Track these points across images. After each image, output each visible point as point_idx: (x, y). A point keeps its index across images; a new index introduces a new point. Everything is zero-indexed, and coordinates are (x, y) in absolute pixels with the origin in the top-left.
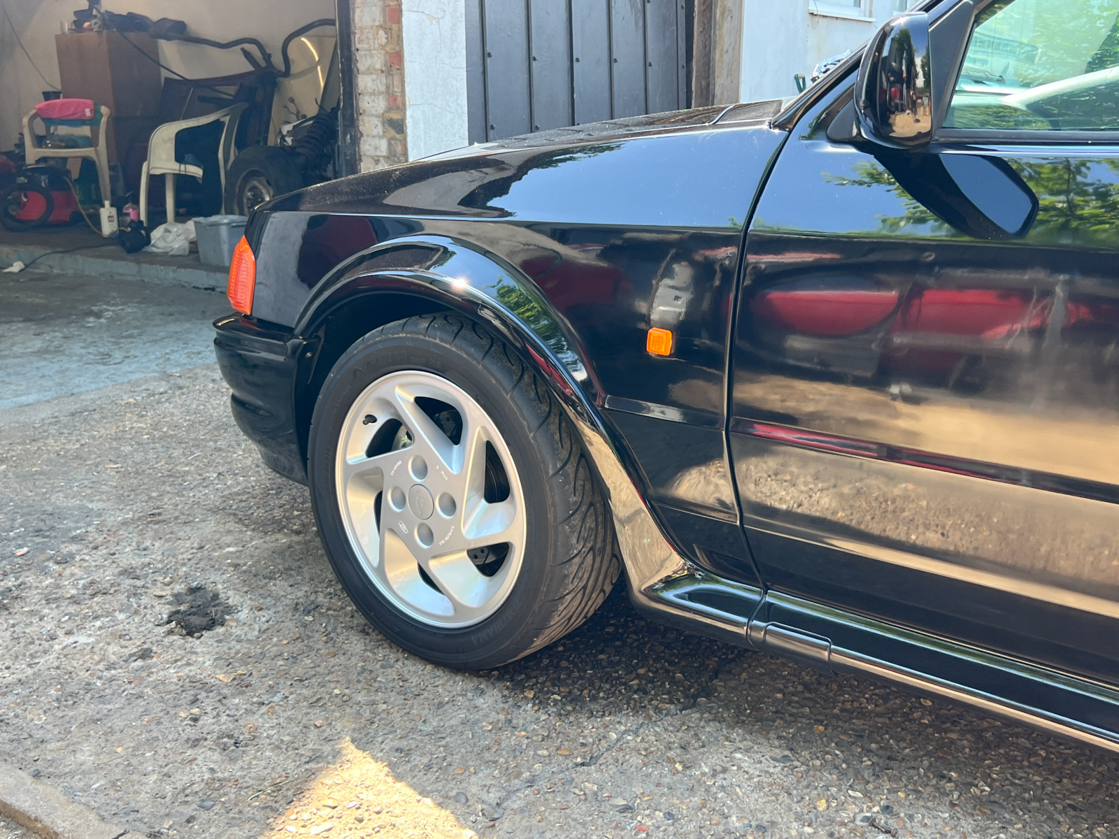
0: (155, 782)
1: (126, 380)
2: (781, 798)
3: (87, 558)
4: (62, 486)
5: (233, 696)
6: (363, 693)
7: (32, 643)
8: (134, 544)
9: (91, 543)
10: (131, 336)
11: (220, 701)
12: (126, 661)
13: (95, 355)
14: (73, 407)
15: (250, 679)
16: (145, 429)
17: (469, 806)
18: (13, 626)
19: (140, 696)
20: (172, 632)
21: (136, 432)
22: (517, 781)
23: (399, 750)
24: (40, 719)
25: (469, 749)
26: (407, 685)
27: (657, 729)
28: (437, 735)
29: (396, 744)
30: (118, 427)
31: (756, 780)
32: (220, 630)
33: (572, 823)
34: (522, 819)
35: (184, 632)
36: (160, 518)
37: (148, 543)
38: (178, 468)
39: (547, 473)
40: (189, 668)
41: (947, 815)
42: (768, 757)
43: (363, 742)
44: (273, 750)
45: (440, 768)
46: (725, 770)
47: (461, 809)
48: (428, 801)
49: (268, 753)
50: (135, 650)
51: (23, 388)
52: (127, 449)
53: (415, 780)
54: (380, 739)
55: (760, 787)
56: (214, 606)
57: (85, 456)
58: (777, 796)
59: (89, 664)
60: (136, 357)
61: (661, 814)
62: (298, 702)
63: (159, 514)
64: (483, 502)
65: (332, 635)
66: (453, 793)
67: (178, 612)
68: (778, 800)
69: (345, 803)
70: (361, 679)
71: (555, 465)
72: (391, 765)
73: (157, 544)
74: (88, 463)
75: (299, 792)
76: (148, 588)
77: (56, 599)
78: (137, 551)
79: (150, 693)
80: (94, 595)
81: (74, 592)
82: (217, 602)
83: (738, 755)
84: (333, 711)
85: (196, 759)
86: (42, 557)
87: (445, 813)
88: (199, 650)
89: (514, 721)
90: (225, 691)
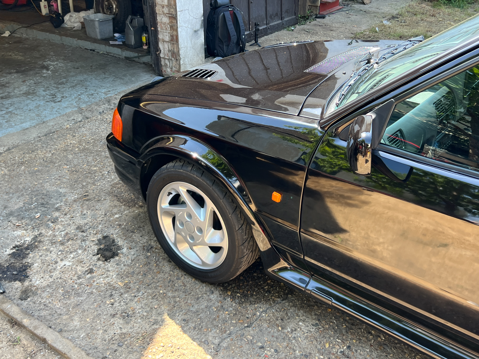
0: (102, 334)
1: (65, 113)
2: (314, 342)
3: (63, 219)
4: (48, 179)
5: (125, 293)
6: (171, 292)
7: (49, 265)
8: (80, 212)
9: (63, 211)
10: (62, 83)
11: (120, 295)
12: (84, 274)
13: (49, 95)
14: (45, 130)
15: (130, 284)
16: (76, 144)
17: (209, 346)
18: (41, 256)
19: (92, 293)
20: (100, 259)
21: (73, 146)
22: (225, 334)
23: (184, 320)
24: (58, 305)
25: (208, 320)
26: (186, 288)
27: (273, 310)
28: (197, 313)
29: (183, 317)
30: (65, 143)
31: (306, 334)
32: (117, 258)
33: (243, 354)
34: (227, 352)
35: (104, 259)
36: (88, 197)
37: (85, 212)
38: (92, 168)
39: (236, 229)
40: (107, 279)
41: (368, 350)
42: (310, 324)
43: (172, 316)
44: (141, 319)
45: (199, 329)
46: (296, 330)
47: (206, 347)
48: (195, 343)
49: (139, 320)
50: (87, 269)
51: (23, 118)
52: (70, 157)
53: (190, 334)
54: (177, 314)
55: (307, 338)
56: (113, 246)
57: (54, 160)
58: (312, 341)
59: (71, 276)
60: (66, 97)
61: (273, 350)
62: (148, 296)
63: (88, 195)
64: (213, 229)
65: (158, 263)
66: (203, 340)
67: (100, 248)
68: (312, 343)
69: (167, 345)
70: (169, 285)
71: (238, 226)
72: (182, 327)
73: (89, 213)
74: (56, 165)
75: (151, 339)
76: (88, 237)
77: (54, 242)
78: (81, 216)
79: (95, 291)
80: (68, 240)
81: (61, 239)
82: (114, 244)
83: (301, 323)
84: (161, 301)
85: (115, 323)
86: (46, 219)
87: (201, 349)
88: (110, 269)
89: (224, 306)
90: (122, 291)
